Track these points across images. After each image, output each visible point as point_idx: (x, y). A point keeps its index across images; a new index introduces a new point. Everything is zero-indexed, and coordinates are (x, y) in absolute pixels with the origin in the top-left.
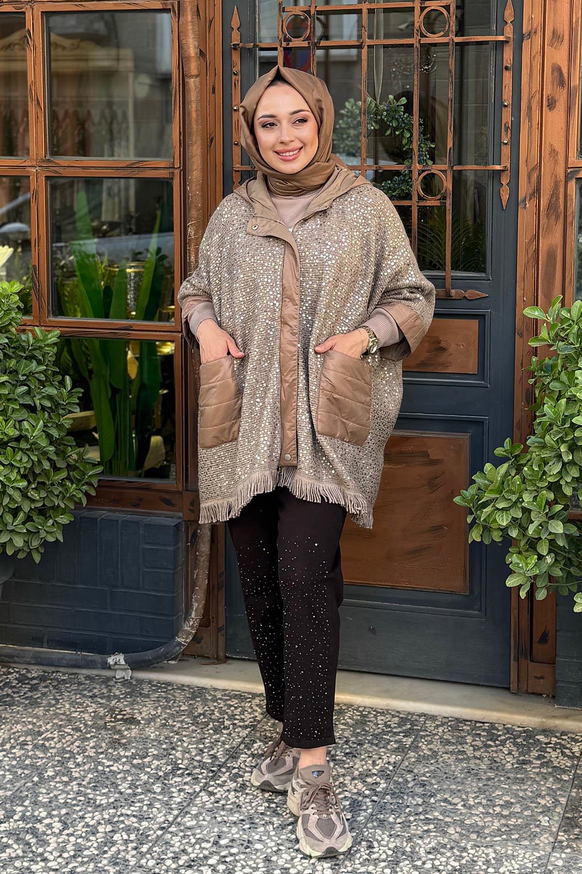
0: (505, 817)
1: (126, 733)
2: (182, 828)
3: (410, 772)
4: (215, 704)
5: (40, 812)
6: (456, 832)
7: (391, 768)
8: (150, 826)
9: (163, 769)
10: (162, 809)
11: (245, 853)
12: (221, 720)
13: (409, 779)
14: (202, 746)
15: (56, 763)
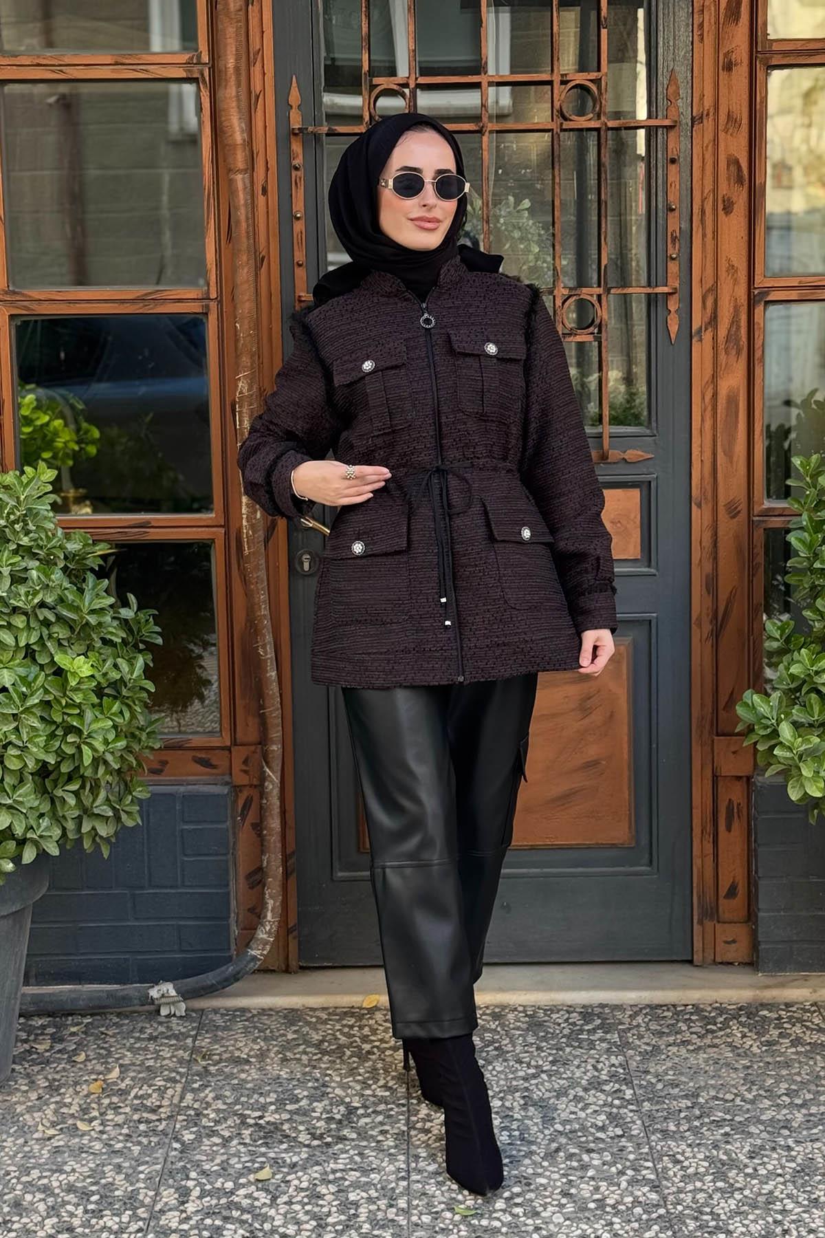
0: (802, 1106)
1: (243, 1076)
2: (426, 1174)
3: (647, 1072)
4: (328, 1026)
5: (223, 1184)
6: (761, 1131)
7: (622, 1071)
8: (385, 1177)
9: (335, 1111)
10: (381, 1156)
11: (532, 1191)
12: (354, 1044)
13: (654, 1081)
14: (360, 1078)
15: (185, 1123)
